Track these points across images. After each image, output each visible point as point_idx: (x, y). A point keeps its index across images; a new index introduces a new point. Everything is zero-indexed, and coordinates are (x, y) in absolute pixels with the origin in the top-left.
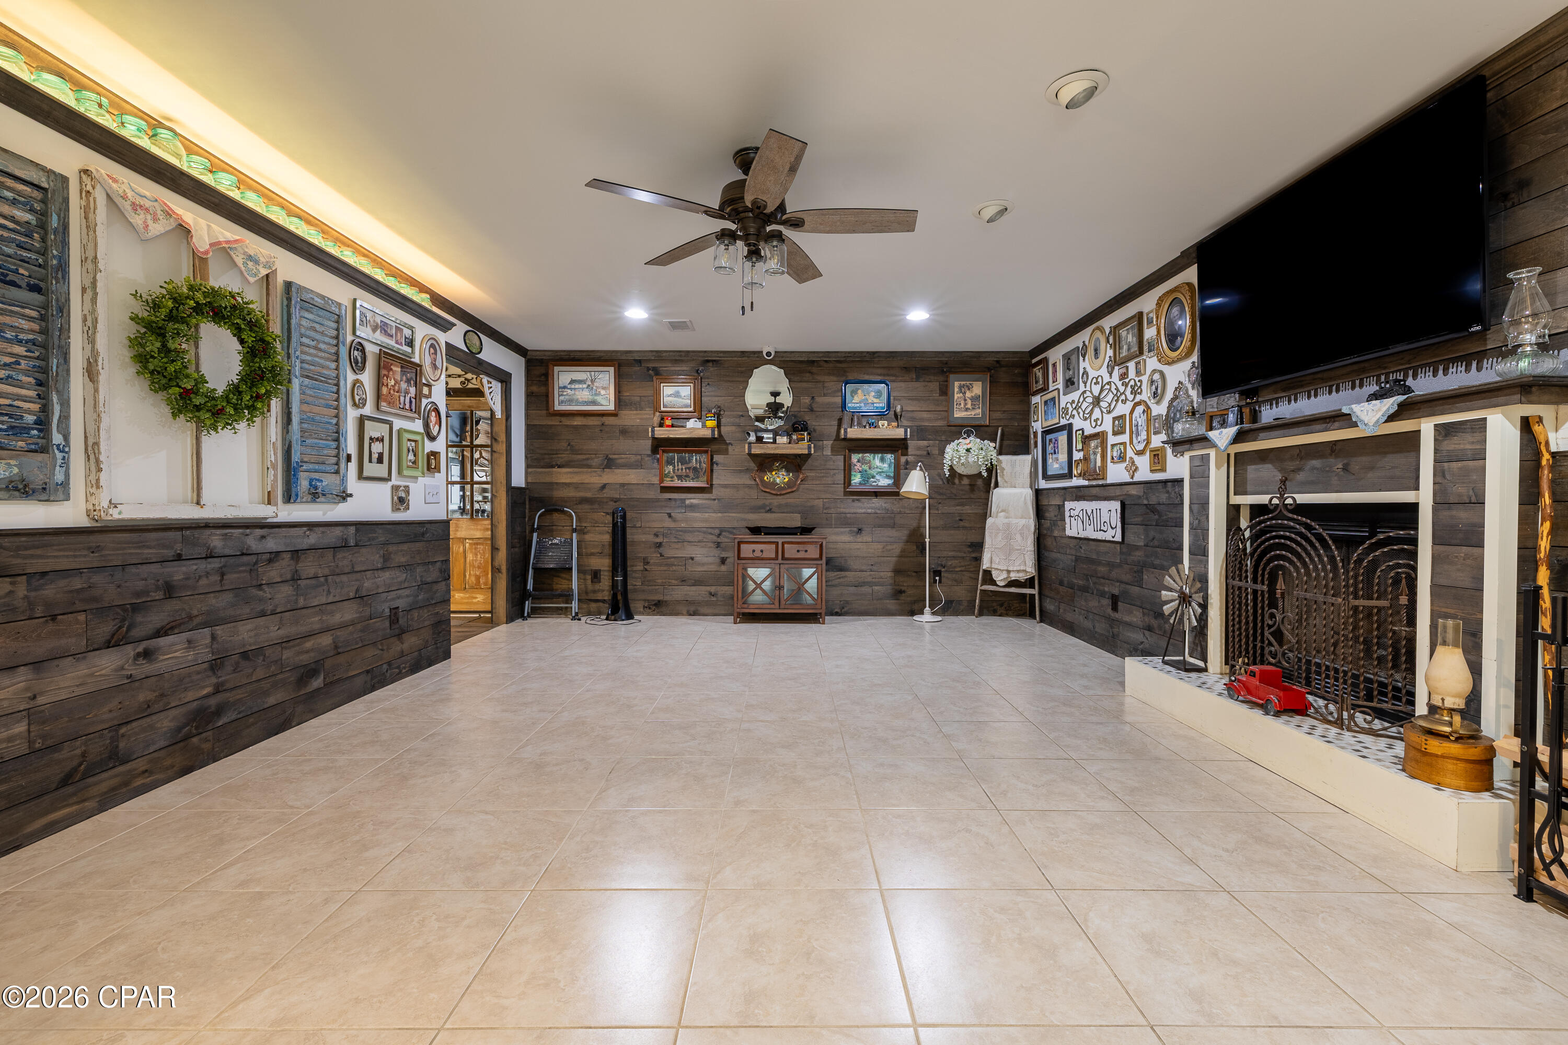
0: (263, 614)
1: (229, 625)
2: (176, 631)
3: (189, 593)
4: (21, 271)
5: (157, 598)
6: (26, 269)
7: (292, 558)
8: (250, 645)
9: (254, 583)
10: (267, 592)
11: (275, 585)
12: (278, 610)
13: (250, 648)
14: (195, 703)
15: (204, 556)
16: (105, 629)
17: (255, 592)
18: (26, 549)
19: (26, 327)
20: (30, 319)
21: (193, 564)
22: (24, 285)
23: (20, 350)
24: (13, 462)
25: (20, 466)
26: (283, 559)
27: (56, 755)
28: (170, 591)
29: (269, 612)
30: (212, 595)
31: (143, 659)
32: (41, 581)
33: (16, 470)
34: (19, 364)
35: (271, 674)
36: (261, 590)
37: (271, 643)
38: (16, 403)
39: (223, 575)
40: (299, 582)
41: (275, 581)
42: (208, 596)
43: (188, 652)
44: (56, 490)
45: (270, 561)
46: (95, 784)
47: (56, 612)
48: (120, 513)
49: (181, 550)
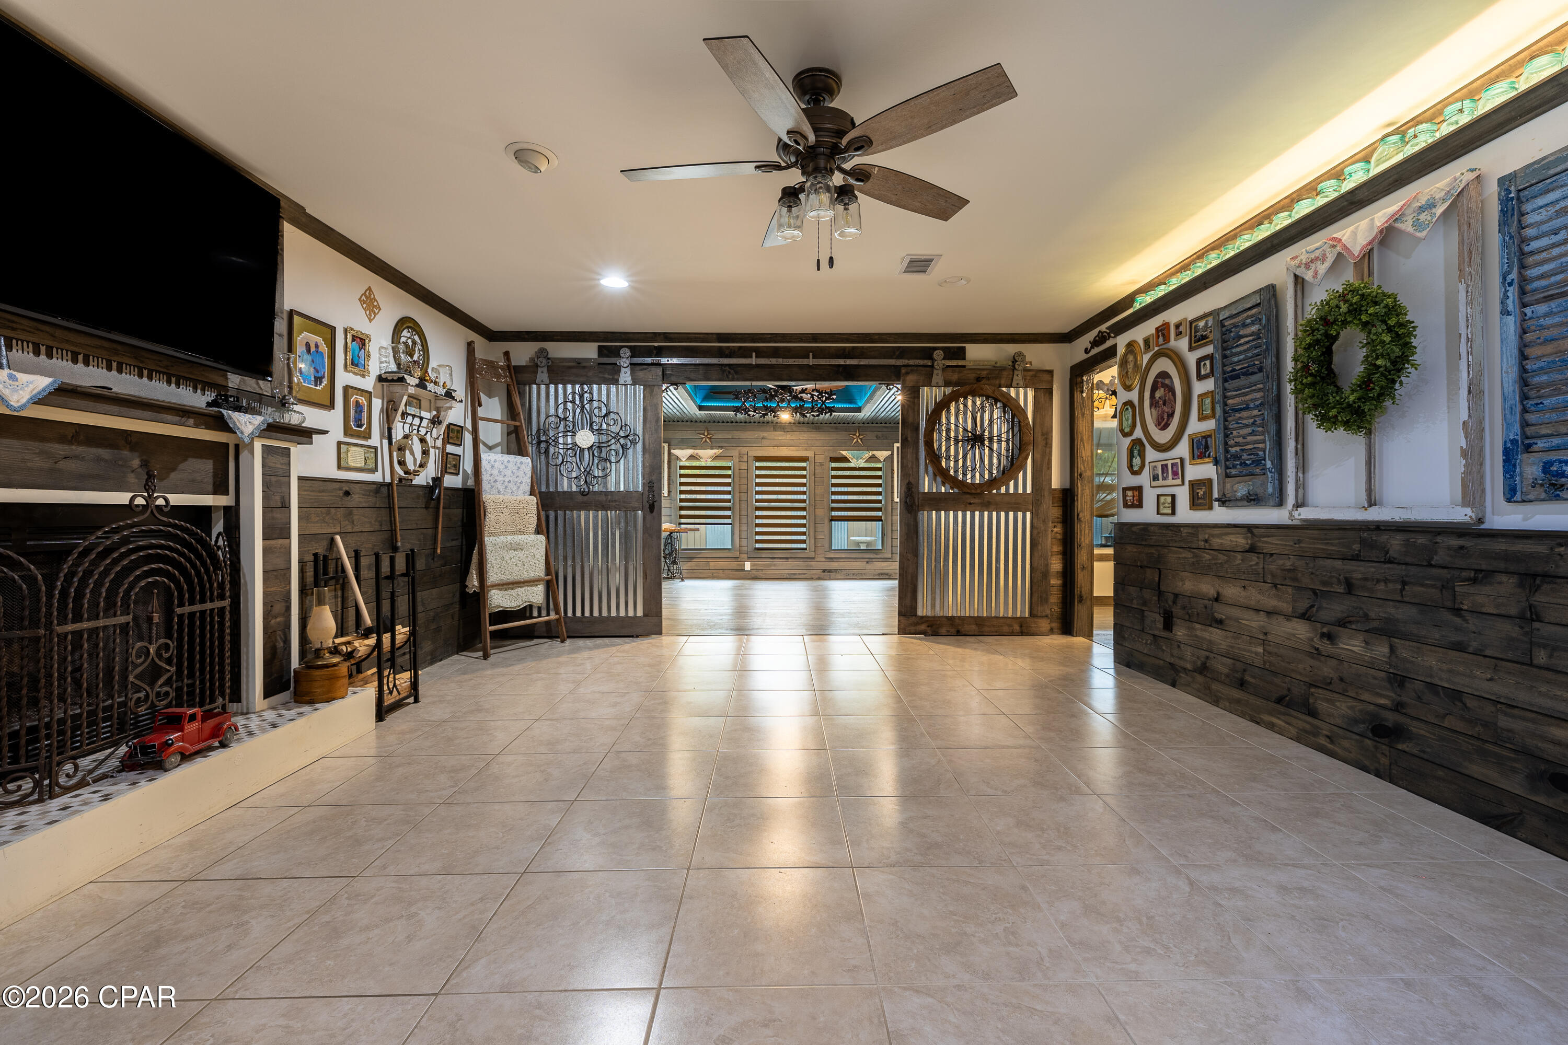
0: (1459, 647)
1: (1411, 643)
2: (1354, 627)
3: (1366, 594)
4: (1256, 363)
5: (1338, 591)
6: (1257, 360)
7: (1521, 585)
8: (1441, 679)
9: (1449, 604)
10: (1473, 623)
11: (1484, 616)
12: (1488, 652)
13: (1440, 683)
14: (1372, 707)
15: (1383, 560)
16: (1303, 605)
17: (1448, 616)
19: (1258, 396)
20: (1259, 390)
21: (1371, 567)
22: (1257, 371)
23: (1256, 412)
24: (1250, 483)
25: (1253, 485)
26: (1500, 583)
27: (1275, 679)
28: (1350, 587)
29: (1471, 649)
30: (1391, 603)
31: (1328, 640)
32: (1270, 559)
33: (1251, 488)
34: (1256, 421)
35: (1475, 735)
36: (1460, 616)
37: (1476, 693)
38: (1256, 446)
39: (1404, 584)
40: (1536, 625)
41: (1484, 610)
42: (1387, 603)
43: (1366, 652)
44: (1269, 499)
45: (1474, 581)
46: (1295, 717)
47: (1278, 582)
48: (1299, 515)
49: (1360, 551)
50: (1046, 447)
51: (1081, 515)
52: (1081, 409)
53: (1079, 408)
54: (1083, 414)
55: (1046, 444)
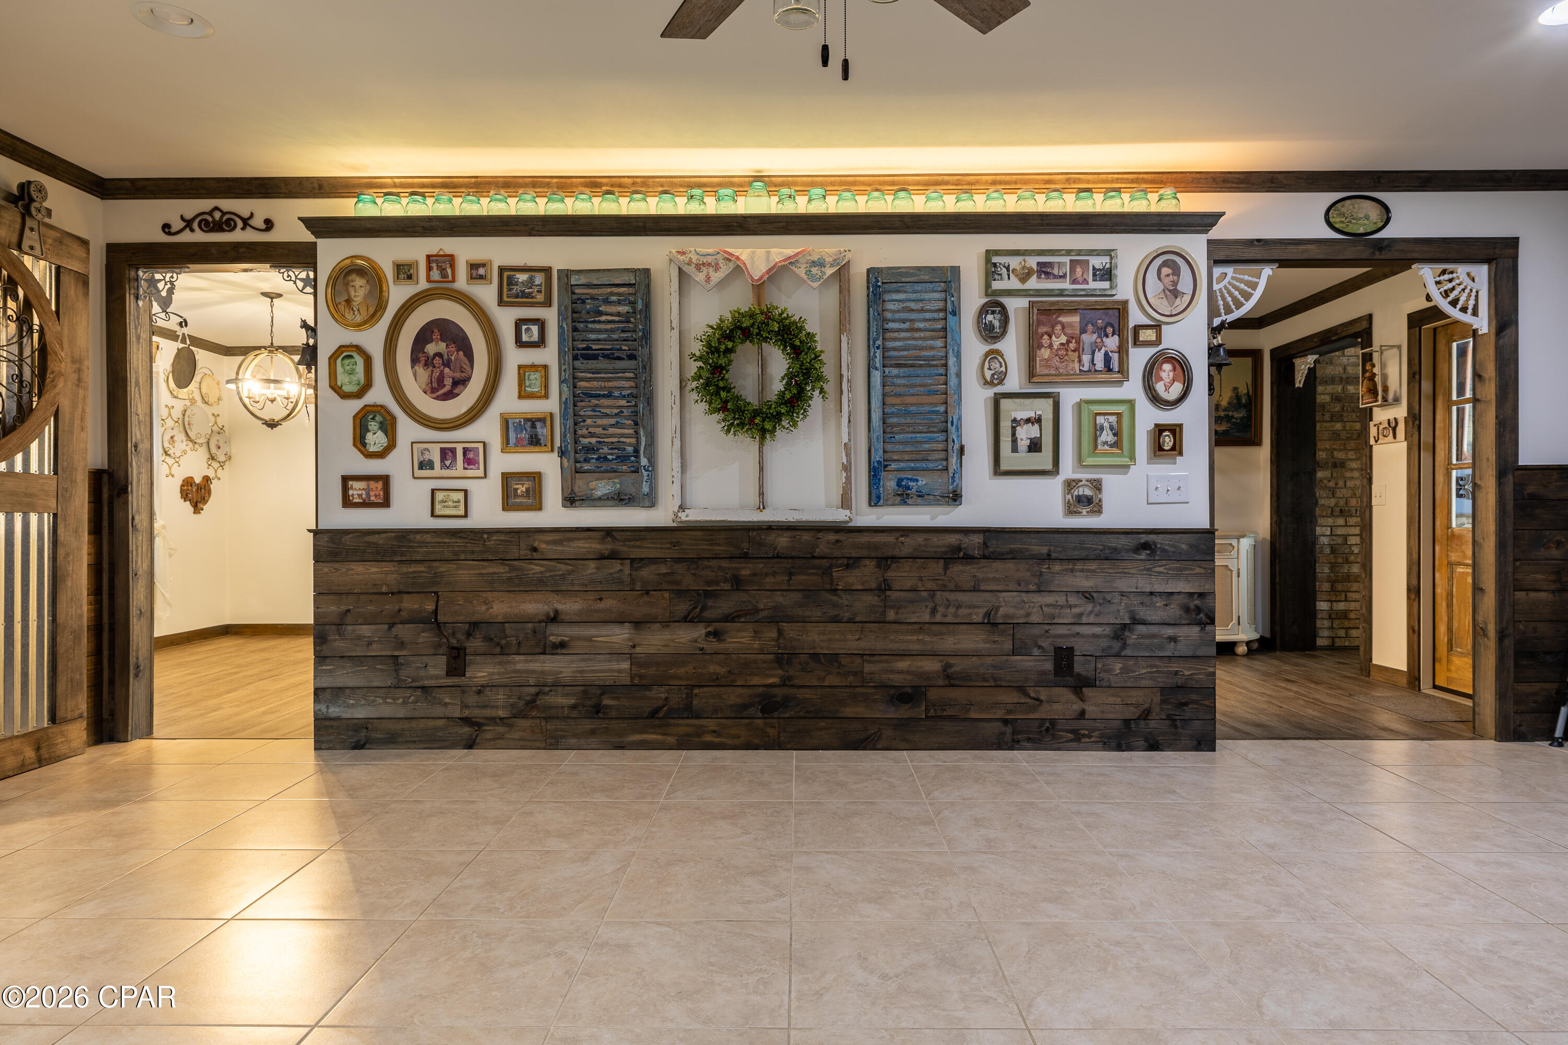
0: (836, 620)
1: (797, 624)
2: (743, 620)
3: (755, 588)
4: (624, 348)
5: (726, 588)
6: (626, 345)
7: (878, 566)
8: (822, 648)
9: (827, 586)
10: (845, 600)
11: (854, 592)
12: (858, 619)
13: (822, 652)
14: (762, 689)
15: (771, 556)
16: (682, 607)
17: (829, 596)
18: (630, 540)
19: (627, 386)
20: (628, 379)
21: (759, 563)
22: (625, 357)
23: (623, 402)
24: (616, 481)
25: (621, 483)
26: (865, 566)
27: (648, 692)
28: (737, 583)
29: (845, 619)
30: (779, 593)
31: (713, 638)
32: (639, 565)
33: (618, 486)
34: (623, 412)
35: (849, 684)
36: (837, 595)
37: (849, 652)
38: (621, 440)
39: (791, 574)
40: (888, 593)
41: (854, 588)
42: (776, 593)
43: (754, 640)
44: (644, 499)
45: (847, 566)
46: (675, 726)
47: (649, 589)
48: (687, 516)
49: (748, 549)
50: (78, 386)
51: (137, 518)
52: (136, 328)
53: (132, 326)
54: (138, 338)
55: (79, 380)
